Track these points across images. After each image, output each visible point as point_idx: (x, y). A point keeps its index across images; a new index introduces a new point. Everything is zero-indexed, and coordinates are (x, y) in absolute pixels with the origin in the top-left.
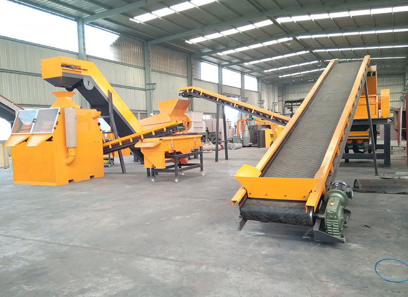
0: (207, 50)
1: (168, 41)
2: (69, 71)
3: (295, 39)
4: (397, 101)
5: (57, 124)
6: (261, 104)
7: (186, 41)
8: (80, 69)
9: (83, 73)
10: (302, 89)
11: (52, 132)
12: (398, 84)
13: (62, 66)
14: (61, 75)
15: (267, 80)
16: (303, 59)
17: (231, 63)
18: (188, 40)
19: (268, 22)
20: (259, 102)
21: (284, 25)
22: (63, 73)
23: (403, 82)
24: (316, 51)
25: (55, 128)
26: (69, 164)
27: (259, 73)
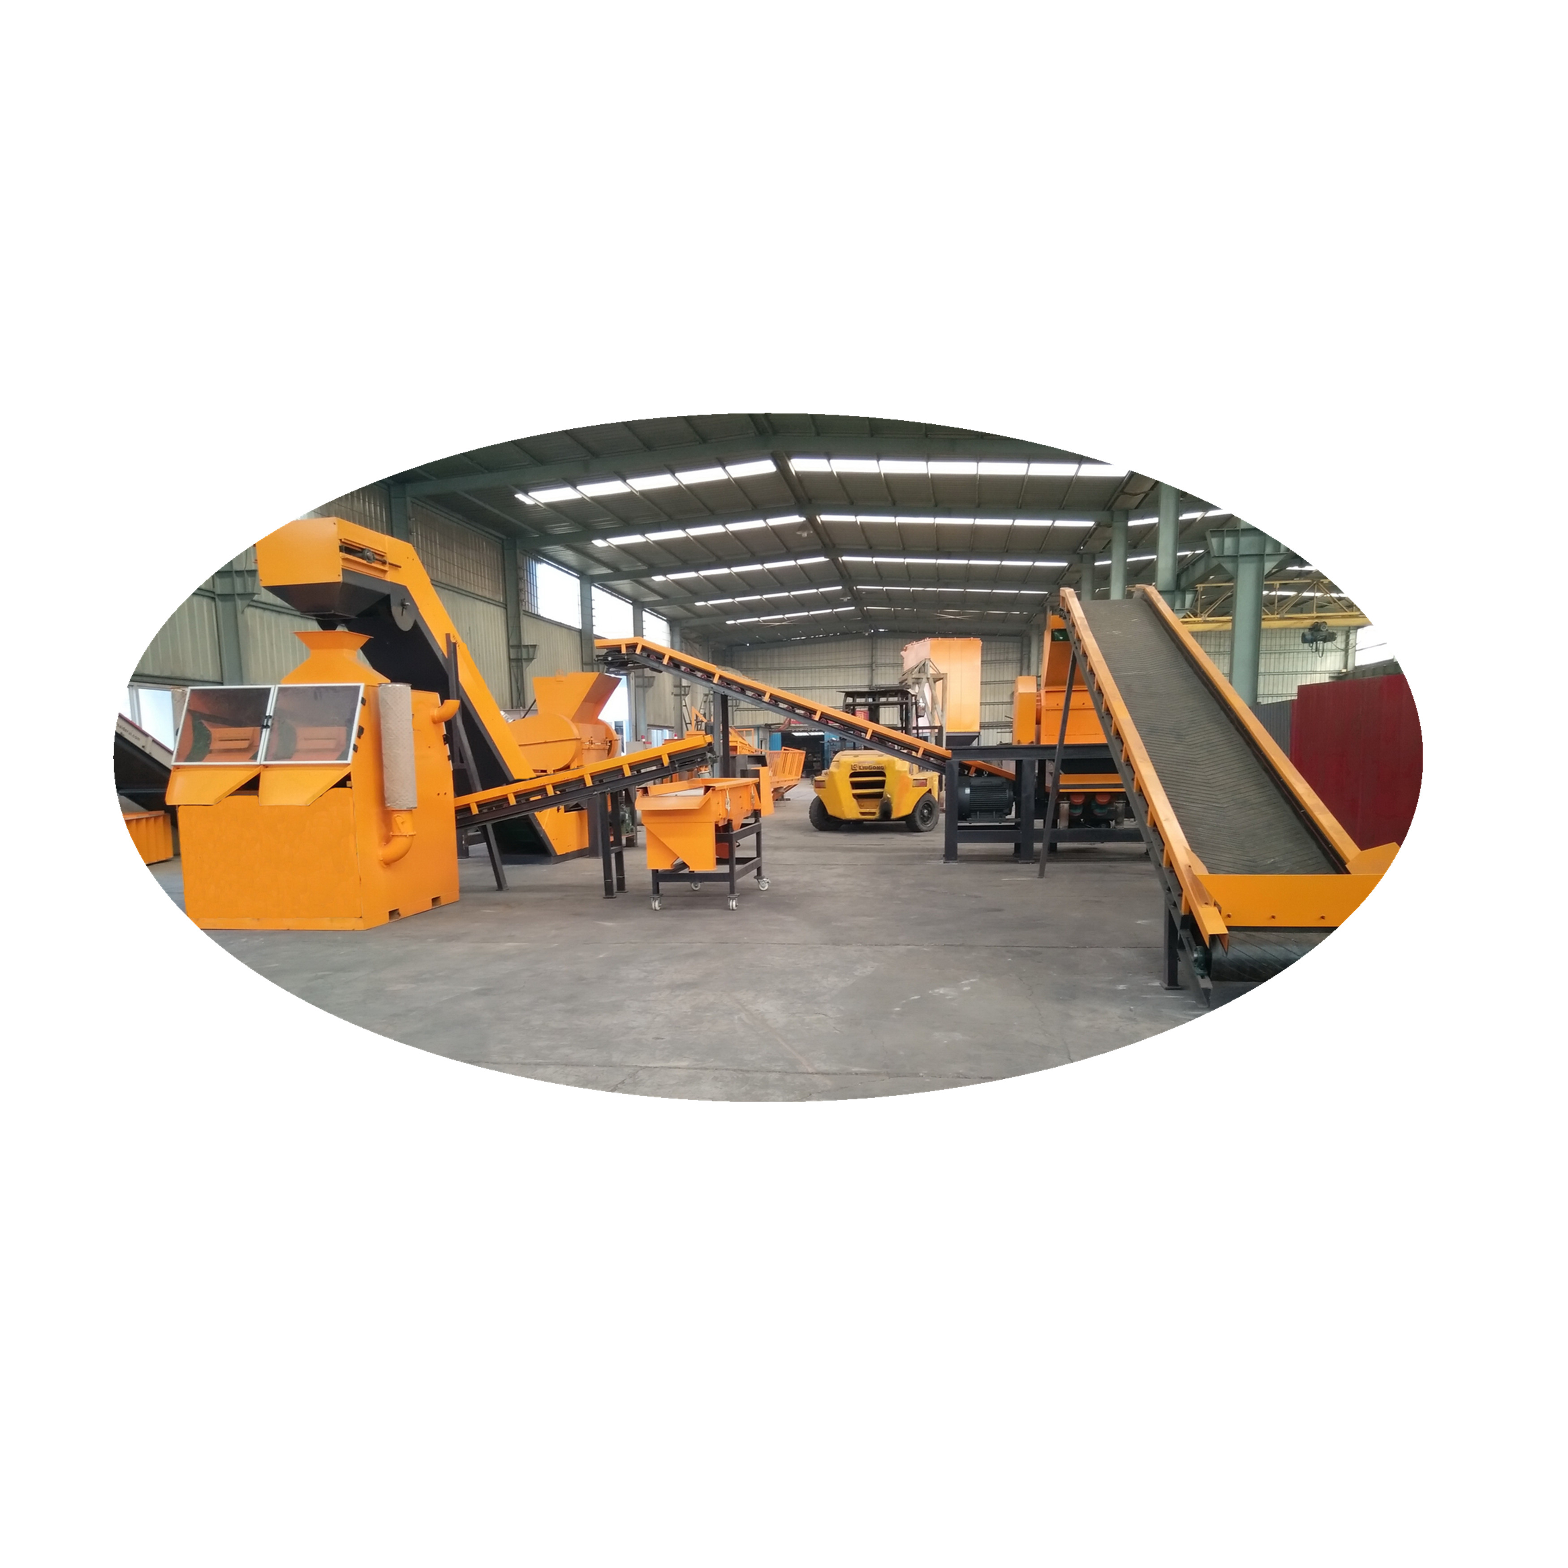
0: (562, 529)
1: (466, 492)
2: (359, 567)
3: (812, 521)
4: (1003, 703)
5: (359, 736)
6: (680, 695)
7: (520, 496)
8: (384, 563)
9: (391, 577)
10: (776, 660)
11: (349, 761)
12: (1007, 661)
13: (342, 549)
14: (340, 579)
15: (692, 629)
16: (808, 577)
17: (618, 573)
18: (526, 492)
19: (766, 467)
20: (677, 691)
21: (803, 477)
22: (344, 571)
23: (1019, 656)
24: (845, 558)
25: (355, 748)
26: (388, 863)
27: (682, 607)
